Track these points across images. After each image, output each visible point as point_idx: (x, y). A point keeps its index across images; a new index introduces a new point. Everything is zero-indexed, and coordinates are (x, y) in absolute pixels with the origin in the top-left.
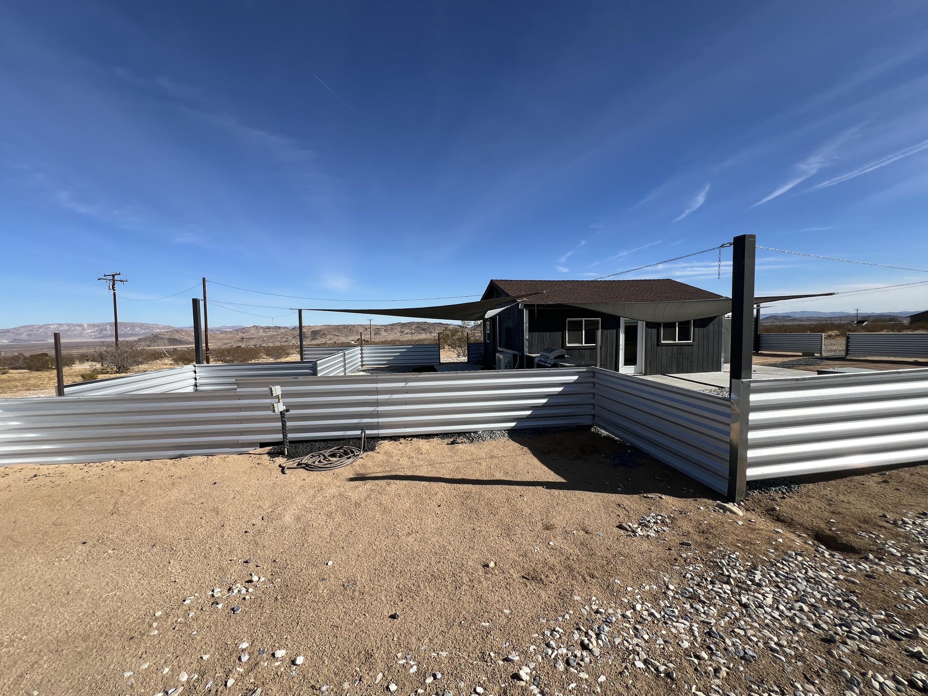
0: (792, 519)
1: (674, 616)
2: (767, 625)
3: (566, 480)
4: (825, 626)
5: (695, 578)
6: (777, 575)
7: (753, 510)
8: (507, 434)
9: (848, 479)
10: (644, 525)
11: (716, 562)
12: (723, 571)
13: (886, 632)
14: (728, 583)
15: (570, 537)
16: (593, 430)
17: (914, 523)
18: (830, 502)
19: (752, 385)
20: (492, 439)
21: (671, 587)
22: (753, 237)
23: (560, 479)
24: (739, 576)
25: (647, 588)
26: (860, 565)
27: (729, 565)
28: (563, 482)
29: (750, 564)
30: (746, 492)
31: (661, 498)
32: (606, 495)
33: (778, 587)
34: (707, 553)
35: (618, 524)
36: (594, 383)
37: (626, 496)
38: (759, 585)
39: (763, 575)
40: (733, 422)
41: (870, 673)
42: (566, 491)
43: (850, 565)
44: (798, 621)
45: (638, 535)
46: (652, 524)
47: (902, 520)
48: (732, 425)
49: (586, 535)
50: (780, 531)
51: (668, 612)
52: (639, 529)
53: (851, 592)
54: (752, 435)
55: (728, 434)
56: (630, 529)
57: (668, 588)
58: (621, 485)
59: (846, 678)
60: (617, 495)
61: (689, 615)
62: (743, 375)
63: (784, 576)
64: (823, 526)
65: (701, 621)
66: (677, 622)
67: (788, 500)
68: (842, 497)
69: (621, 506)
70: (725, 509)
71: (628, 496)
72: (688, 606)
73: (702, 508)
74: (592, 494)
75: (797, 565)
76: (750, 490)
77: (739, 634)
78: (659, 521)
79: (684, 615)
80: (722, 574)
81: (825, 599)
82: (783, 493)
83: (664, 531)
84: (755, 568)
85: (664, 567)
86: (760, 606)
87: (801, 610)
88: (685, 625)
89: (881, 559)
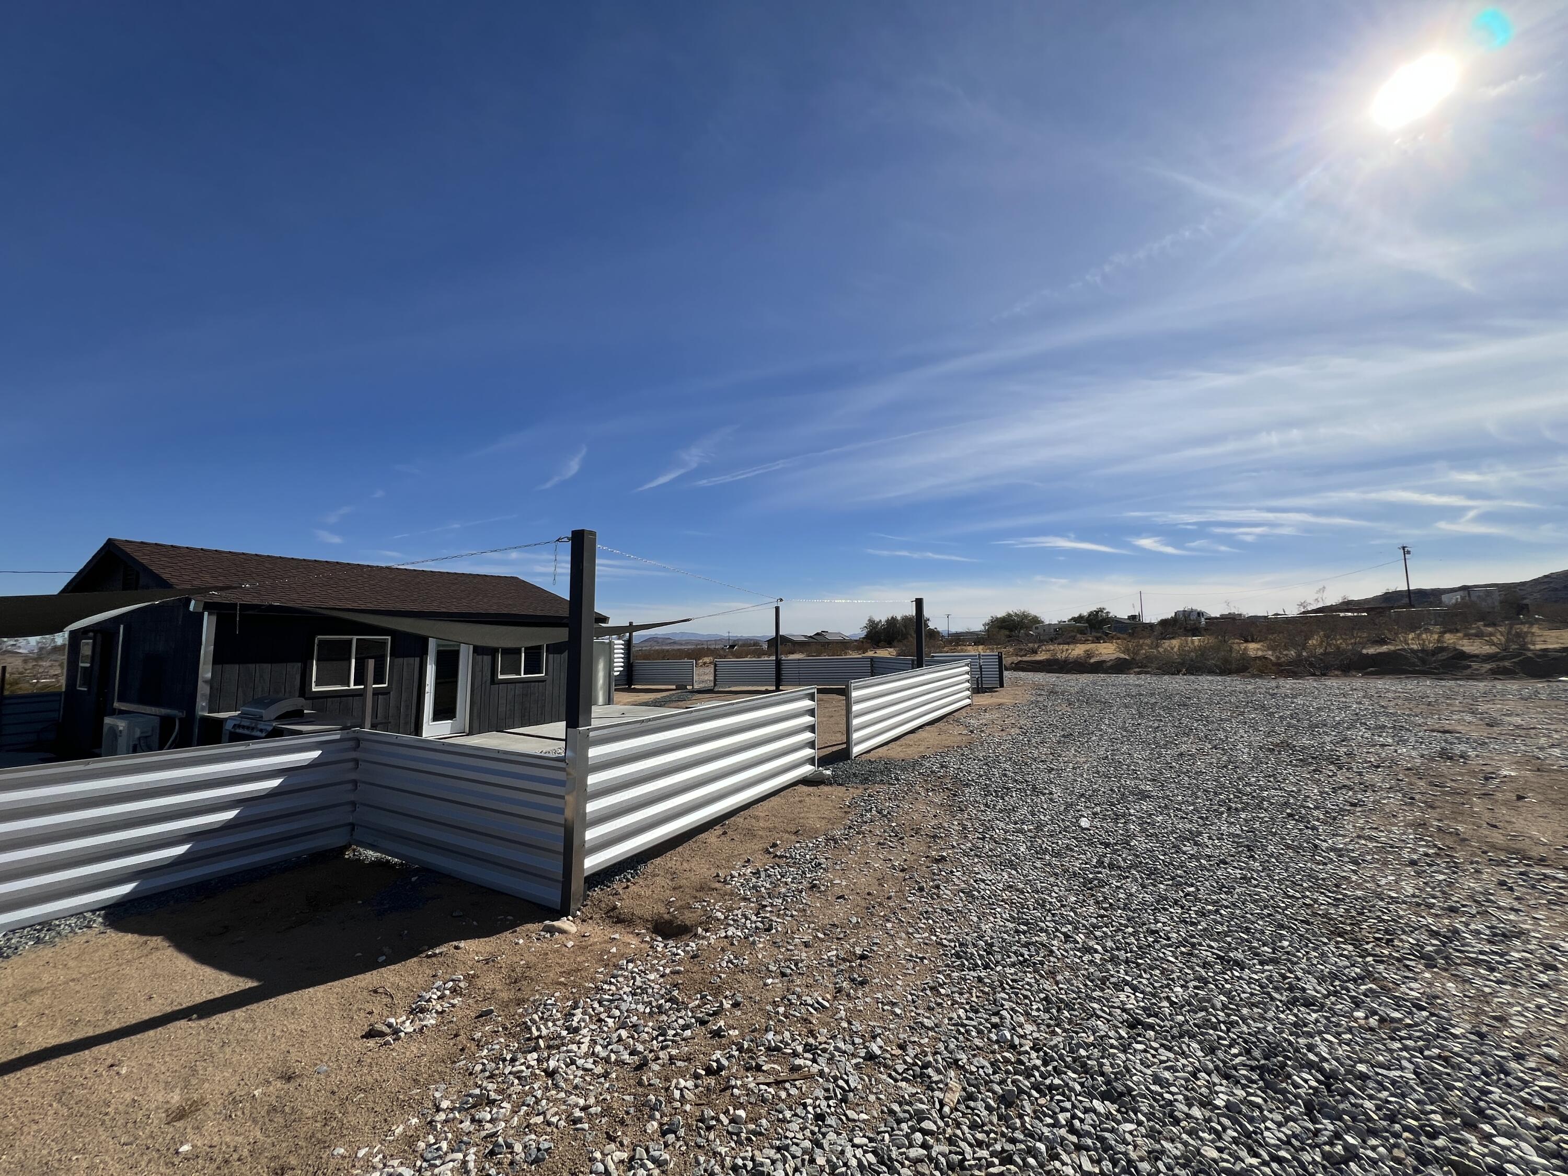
0: (633, 914)
1: (440, 1157)
2: (576, 1087)
3: (259, 980)
4: (640, 1048)
5: (488, 1067)
6: (600, 1003)
7: (591, 918)
8: (100, 920)
9: (694, 840)
10: (417, 1011)
11: (525, 1023)
12: (531, 1033)
13: (697, 1020)
14: (536, 1049)
15: (243, 1109)
16: (348, 854)
17: (739, 874)
18: (674, 875)
19: (591, 734)
20: (41, 946)
21: (445, 1104)
22: (593, 534)
23: (245, 984)
24: (552, 1029)
25: (399, 1130)
26: (688, 945)
27: (541, 1018)
28: (250, 988)
29: (570, 1003)
30: (585, 892)
31: (457, 948)
32: (351, 979)
33: (600, 1020)
34: (516, 1013)
35: (367, 1029)
36: (356, 761)
37: (392, 967)
38: (576, 1030)
39: (584, 1013)
40: (568, 793)
41: (674, 1081)
42: (255, 1006)
43: (679, 951)
44: (613, 1057)
45: (402, 1034)
46: (434, 1002)
47: (731, 875)
48: (566, 797)
49: (286, 1087)
50: (617, 936)
51: (429, 1156)
52: (408, 1023)
53: (675, 986)
54: (592, 807)
55: (561, 811)
56: (387, 1030)
57: (438, 1109)
58: (386, 950)
59: (649, 1106)
60: (375, 972)
61: (465, 1139)
62: (581, 722)
63: (608, 1000)
64: (663, 910)
65: (486, 1137)
66: (443, 1164)
67: (633, 888)
68: (686, 866)
69: (381, 990)
70: (551, 930)
71: (396, 967)
72: (467, 1125)
73: (521, 941)
74: (318, 992)
75: (626, 977)
76: (589, 889)
77: (536, 1124)
78: (447, 992)
79: (459, 1145)
80: (529, 1039)
81: (648, 1010)
82: (628, 880)
83: (453, 1006)
84: (575, 1007)
85: (440, 1073)
86: (573, 1062)
87: (620, 1039)
88: (453, 1161)
89: (707, 931)
